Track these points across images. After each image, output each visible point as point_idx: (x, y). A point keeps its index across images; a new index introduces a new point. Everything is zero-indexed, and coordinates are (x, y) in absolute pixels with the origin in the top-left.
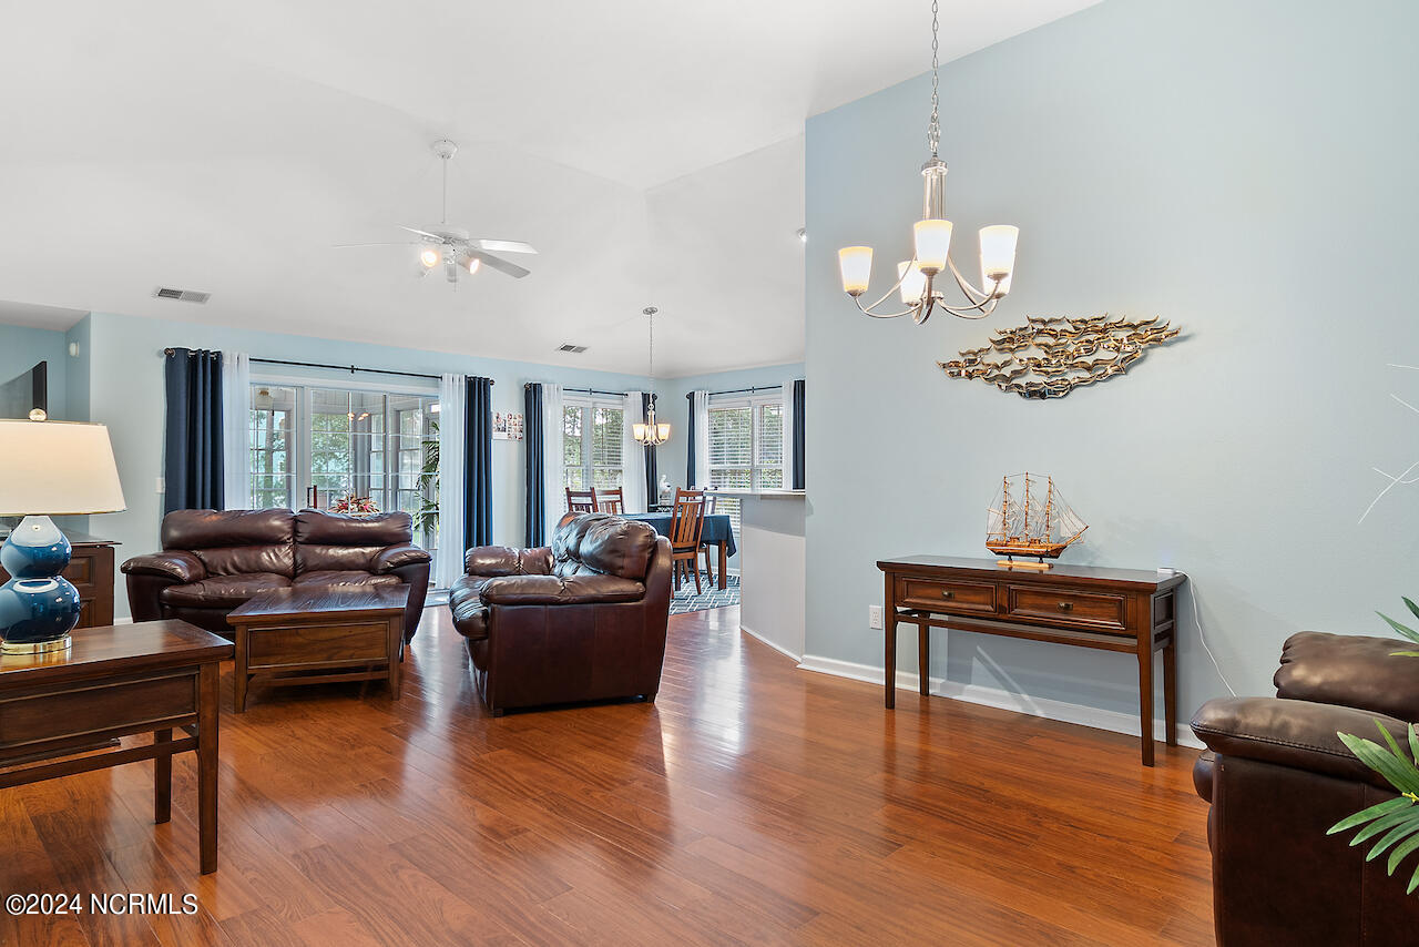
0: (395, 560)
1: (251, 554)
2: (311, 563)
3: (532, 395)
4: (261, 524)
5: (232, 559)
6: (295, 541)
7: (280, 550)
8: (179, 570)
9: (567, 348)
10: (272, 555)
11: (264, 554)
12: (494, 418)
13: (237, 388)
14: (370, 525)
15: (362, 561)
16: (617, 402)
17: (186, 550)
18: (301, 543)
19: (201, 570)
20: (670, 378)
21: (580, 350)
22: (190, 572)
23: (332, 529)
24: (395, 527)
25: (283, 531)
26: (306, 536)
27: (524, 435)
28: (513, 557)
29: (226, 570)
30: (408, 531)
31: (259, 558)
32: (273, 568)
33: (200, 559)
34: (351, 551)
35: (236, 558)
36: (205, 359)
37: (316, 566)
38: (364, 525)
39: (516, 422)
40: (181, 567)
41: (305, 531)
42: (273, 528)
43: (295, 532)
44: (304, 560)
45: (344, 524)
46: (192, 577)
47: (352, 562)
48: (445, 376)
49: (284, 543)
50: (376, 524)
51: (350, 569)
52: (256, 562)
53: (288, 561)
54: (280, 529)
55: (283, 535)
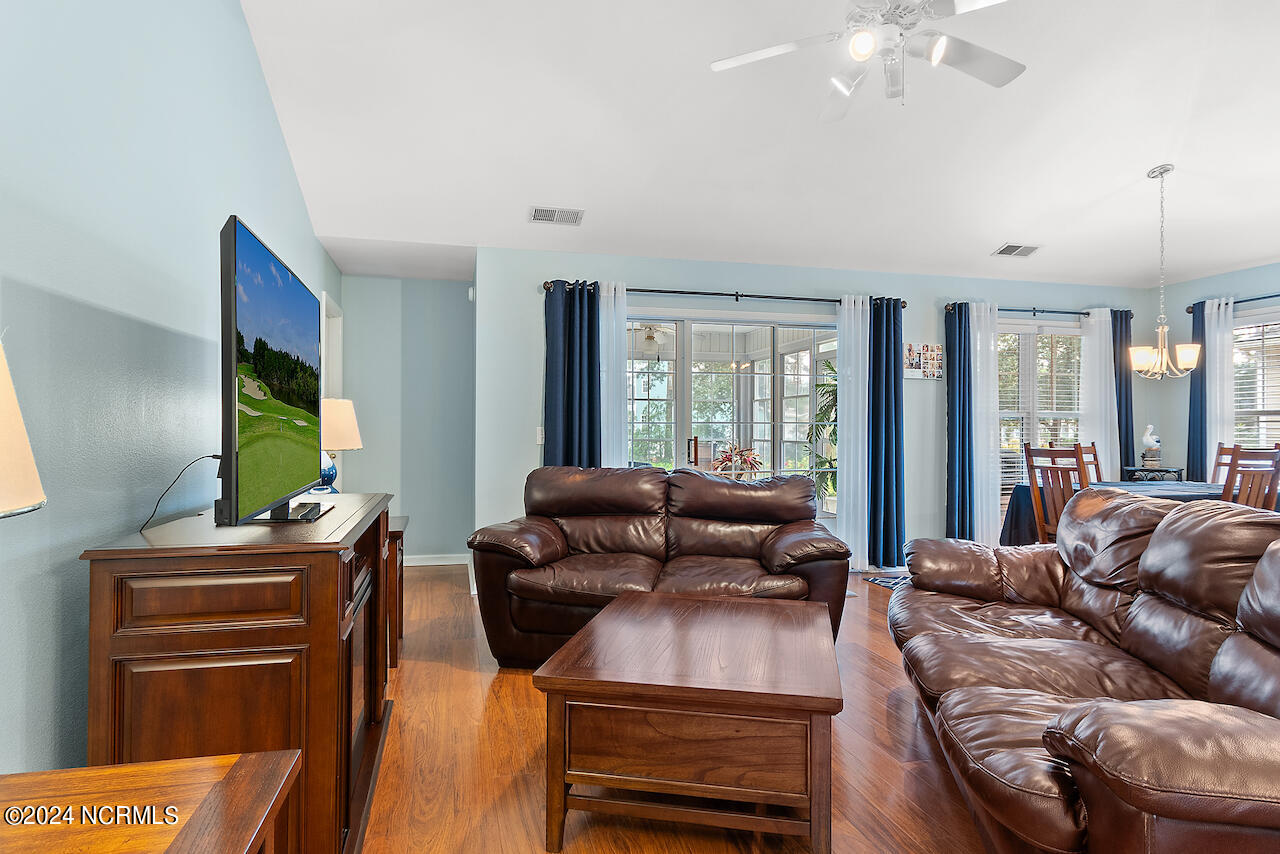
0: (798, 553)
1: (616, 526)
2: (688, 541)
3: (956, 318)
4: (627, 489)
5: (596, 532)
6: (667, 511)
7: (649, 523)
8: (528, 549)
9: (1009, 250)
10: (640, 528)
11: (631, 527)
12: (905, 352)
13: (614, 324)
14: (761, 494)
15: (750, 543)
16: (1072, 324)
17: (549, 517)
18: (675, 515)
19: (559, 545)
20: (1151, 286)
21: (1027, 251)
22: (540, 553)
23: (711, 497)
24: (792, 497)
25: (653, 498)
26: (680, 505)
27: (943, 372)
28: (987, 561)
29: (588, 546)
30: (811, 503)
31: (625, 531)
32: (641, 546)
33: (562, 529)
34: (736, 528)
35: (599, 531)
36: (581, 291)
37: (692, 547)
38: (753, 493)
39: (934, 354)
40: (531, 545)
41: (680, 498)
42: (642, 494)
43: (668, 499)
44: (678, 538)
45: (726, 491)
46: (543, 557)
47: (738, 544)
48: (845, 299)
49: (655, 513)
50: (767, 493)
51: (735, 556)
52: (622, 537)
53: (659, 539)
54: (650, 496)
55: (653, 503)
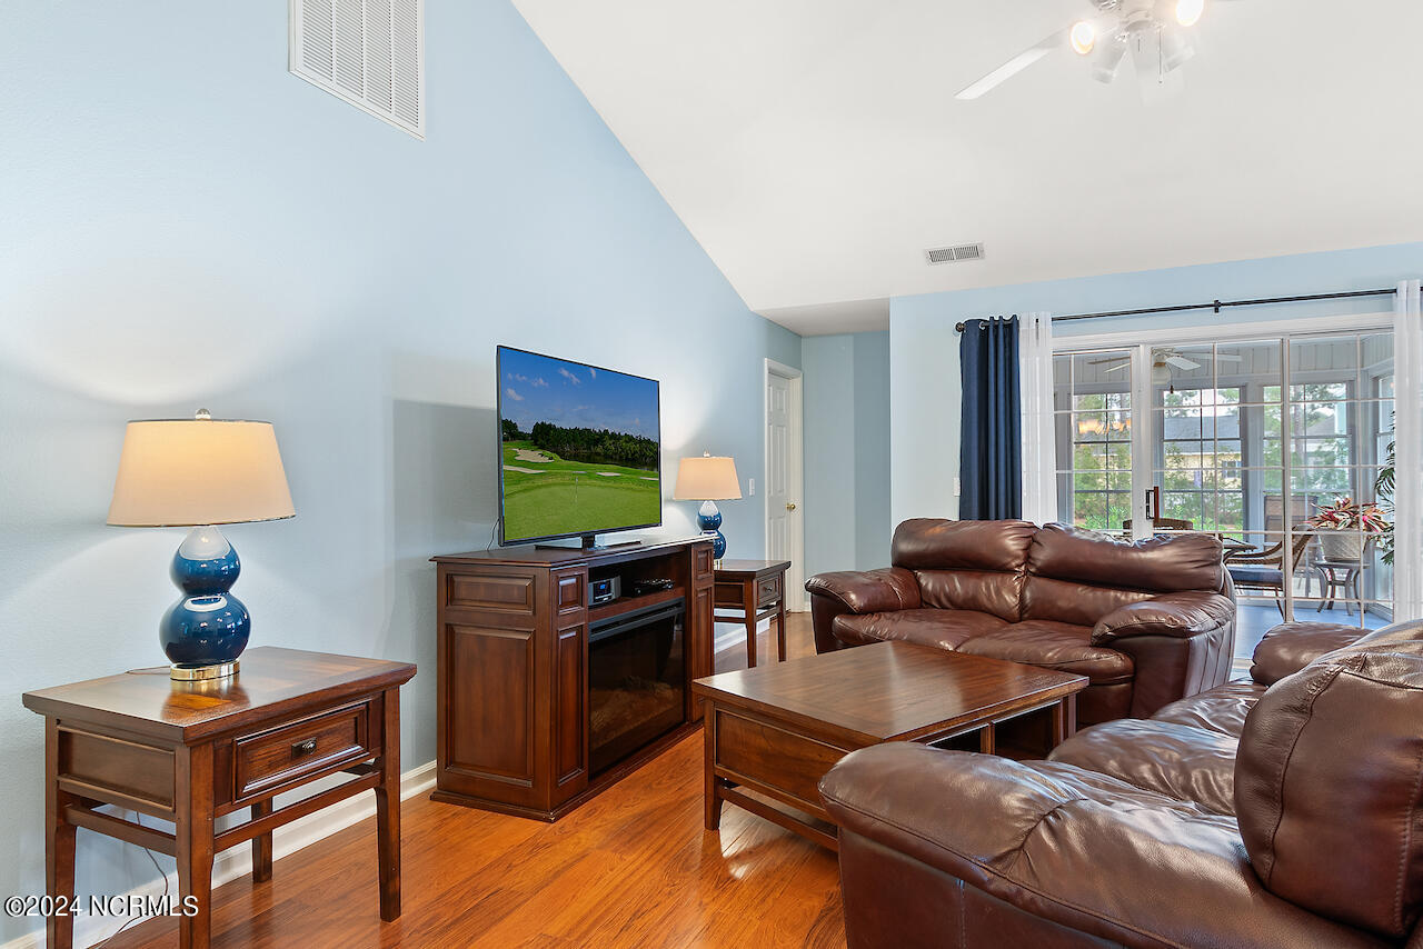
6: (1026, 570)
7: (1003, 581)
8: (852, 596)
10: (991, 586)
11: (983, 584)
17: (910, 569)
18: (1034, 574)
25: (1011, 554)
26: (1042, 565)
29: (938, 600)
31: (978, 589)
32: (990, 606)
33: (918, 582)
36: (997, 329)
37: (1046, 611)
41: (1042, 556)
42: (1002, 551)
44: (1035, 600)
48: (1402, 287)
49: (1012, 572)
52: (974, 595)
54: (1008, 552)
55: (1009, 560)
